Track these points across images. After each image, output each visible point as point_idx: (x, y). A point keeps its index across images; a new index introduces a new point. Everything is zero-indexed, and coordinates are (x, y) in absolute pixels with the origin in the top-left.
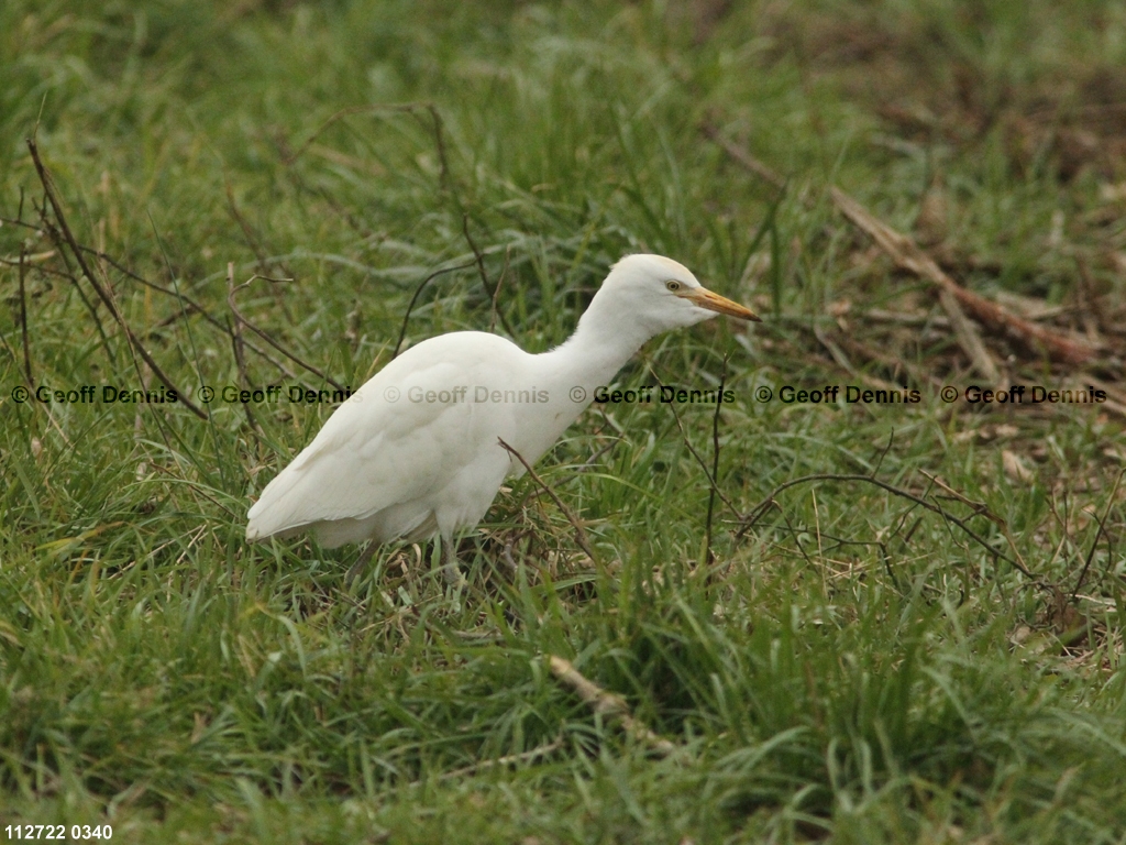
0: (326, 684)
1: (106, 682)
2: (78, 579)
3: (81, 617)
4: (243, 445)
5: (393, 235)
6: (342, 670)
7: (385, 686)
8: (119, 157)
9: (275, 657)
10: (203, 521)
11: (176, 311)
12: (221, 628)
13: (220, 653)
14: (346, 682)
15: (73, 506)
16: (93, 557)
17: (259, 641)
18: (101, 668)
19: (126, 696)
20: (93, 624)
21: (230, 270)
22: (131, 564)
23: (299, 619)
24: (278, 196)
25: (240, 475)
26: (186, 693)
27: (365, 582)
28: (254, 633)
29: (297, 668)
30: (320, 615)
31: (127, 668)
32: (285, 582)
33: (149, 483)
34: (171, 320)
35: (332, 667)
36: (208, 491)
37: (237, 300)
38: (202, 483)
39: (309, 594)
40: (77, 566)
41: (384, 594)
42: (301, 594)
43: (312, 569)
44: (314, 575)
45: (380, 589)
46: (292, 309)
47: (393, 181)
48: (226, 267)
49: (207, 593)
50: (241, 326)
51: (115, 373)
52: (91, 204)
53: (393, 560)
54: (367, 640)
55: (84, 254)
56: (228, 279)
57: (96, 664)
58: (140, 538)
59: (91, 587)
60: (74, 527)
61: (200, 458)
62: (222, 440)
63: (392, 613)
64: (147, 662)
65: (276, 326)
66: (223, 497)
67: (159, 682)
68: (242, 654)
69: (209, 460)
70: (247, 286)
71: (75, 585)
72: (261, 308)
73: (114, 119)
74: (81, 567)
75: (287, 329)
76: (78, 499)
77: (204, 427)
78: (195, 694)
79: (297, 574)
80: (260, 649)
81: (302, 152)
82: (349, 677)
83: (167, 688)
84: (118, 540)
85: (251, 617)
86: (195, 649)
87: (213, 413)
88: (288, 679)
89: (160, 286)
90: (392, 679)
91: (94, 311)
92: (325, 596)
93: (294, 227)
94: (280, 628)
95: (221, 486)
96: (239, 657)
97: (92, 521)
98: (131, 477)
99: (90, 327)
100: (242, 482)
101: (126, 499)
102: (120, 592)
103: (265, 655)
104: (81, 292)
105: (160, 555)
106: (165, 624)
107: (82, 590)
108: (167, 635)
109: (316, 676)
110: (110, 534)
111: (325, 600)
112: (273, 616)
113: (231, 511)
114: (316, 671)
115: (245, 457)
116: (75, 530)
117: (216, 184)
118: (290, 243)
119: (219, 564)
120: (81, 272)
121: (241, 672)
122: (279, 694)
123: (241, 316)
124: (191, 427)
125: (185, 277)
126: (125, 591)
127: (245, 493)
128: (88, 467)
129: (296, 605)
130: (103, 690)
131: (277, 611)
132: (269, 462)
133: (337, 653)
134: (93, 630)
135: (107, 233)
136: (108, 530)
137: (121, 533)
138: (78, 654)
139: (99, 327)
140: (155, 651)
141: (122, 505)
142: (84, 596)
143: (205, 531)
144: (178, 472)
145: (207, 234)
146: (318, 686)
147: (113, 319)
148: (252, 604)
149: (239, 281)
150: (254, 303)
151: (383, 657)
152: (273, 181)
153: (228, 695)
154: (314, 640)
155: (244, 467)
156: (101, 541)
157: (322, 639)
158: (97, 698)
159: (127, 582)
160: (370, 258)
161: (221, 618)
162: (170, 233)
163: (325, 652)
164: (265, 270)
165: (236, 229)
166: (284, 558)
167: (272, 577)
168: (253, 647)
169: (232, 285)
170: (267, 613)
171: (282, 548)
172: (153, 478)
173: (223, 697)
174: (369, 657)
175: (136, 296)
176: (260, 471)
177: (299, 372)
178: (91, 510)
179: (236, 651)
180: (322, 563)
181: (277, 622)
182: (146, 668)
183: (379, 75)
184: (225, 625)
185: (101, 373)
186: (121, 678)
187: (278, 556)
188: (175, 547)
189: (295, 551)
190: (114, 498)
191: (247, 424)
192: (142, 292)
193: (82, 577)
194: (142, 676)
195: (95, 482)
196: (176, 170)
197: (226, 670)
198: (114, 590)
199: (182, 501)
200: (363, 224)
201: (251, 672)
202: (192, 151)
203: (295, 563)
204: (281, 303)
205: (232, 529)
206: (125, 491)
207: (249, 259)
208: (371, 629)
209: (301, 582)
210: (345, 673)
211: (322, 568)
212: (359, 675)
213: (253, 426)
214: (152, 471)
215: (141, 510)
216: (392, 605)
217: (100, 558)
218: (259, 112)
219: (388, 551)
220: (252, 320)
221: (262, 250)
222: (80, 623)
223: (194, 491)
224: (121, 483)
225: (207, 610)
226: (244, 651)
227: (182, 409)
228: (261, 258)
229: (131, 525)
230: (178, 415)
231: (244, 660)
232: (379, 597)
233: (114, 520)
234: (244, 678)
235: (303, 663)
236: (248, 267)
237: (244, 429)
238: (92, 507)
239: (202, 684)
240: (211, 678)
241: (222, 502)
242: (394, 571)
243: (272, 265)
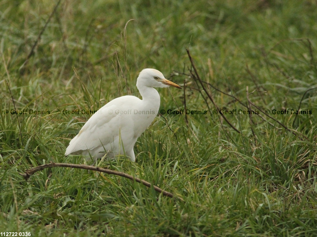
0: (277, 213)
1: (210, 212)
2: (202, 181)
3: (202, 193)
4: (251, 141)
5: (296, 78)
6: (282, 209)
7: (294, 214)
8: (213, 54)
9: (261, 205)
10: (239, 164)
11: (231, 101)
12: (245, 196)
13: (244, 204)
14: (282, 213)
15: (200, 159)
16: (206, 175)
17: (256, 200)
18: (209, 208)
19: (216, 216)
20: (206, 195)
21: (247, 88)
22: (217, 177)
23: (268, 194)
24: (261, 66)
25: (250, 150)
26: (234, 216)
27: (288, 183)
28: (255, 198)
29: (268, 208)
30: (274, 192)
31: (216, 208)
32: (264, 182)
33: (223, 152)
34: (229, 103)
35: (278, 208)
36: (241, 155)
37: (249, 98)
38: (239, 152)
39: (271, 186)
40: (201, 177)
41: (294, 186)
42: (268, 186)
43: (272, 178)
44: (272, 180)
45: (292, 185)
46: (266, 100)
47: (296, 61)
48: (246, 87)
49: (240, 186)
50: (251, 105)
51: (212, 119)
52: (205, 68)
53: (296, 176)
54: (289, 200)
55: (203, 83)
56: (247, 91)
57: (207, 207)
58: (220, 168)
59: (205, 184)
60: (200, 166)
61: (238, 145)
62: (245, 139)
63: (297, 192)
64: (222, 206)
65: (260, 105)
66: (245, 157)
67: (226, 213)
68: (251, 204)
69: (241, 145)
70: (253, 93)
71: (201, 183)
72: (257, 100)
73: (212, 43)
74: (202, 178)
75: (264, 106)
76: (201, 157)
77: (239, 136)
78: (237, 216)
79: (268, 180)
80: (256, 202)
81: (269, 53)
82: (283, 211)
83: (229, 214)
84: (214, 169)
85: (254, 193)
86: (237, 202)
87: (242, 131)
88: (265, 212)
89: (226, 93)
90: (297, 212)
91: (206, 100)
92: (276, 187)
93: (266, 75)
94: (262, 196)
95: (244, 153)
96: (250, 205)
97: (206, 164)
98: (217, 151)
99: (205, 105)
100: (251, 152)
101: (216, 157)
102: (214, 185)
103: (258, 204)
104: (202, 95)
105: (226, 174)
106: (228, 195)
107: (203, 184)
108: (228, 198)
109: (273, 211)
110: (211, 168)
111: (276, 188)
112: (260, 193)
113: (248, 161)
114: (273, 210)
115: (252, 145)
116: (200, 167)
117: (242, 62)
118: (265, 80)
119: (244, 177)
120: (202, 89)
121: (251, 209)
122: (262, 216)
123: (251, 102)
124: (235, 136)
125: (234, 90)
126: (215, 185)
127: (252, 156)
128: (204, 147)
129: (267, 190)
130: (209, 215)
131: (262, 191)
132: (259, 146)
133: (280, 204)
134: (206, 197)
135: (210, 77)
136: (210, 166)
137: (214, 167)
138: (202, 204)
139: (208, 105)
140: (225, 203)
141: (215, 159)
142: (203, 187)
143: (240, 167)
144: (231, 149)
145: (240, 77)
146: (274, 214)
147: (212, 103)
148: (254, 189)
149: (250, 92)
150: (254, 98)
151: (294, 205)
152: (259, 61)
153: (247, 217)
154: (273, 200)
155: (251, 148)
156: (208, 169)
157: (275, 199)
158: (207, 217)
159: (216, 182)
160: (289, 85)
161: (245, 193)
162: (229, 77)
163: (276, 204)
164: (258, 88)
165: (249, 76)
166: (264, 175)
167: (260, 181)
168: (254, 202)
169: (248, 93)
170: (259, 192)
171: (263, 172)
172: (224, 151)
173: (245, 217)
174: (289, 205)
175: (219, 96)
176: (256, 149)
177: (268, 119)
178: (205, 160)
179: (249, 203)
180: (275, 177)
181: (261, 195)
182: (222, 208)
183: (292, 30)
184: (246, 195)
185: (208, 119)
186: (215, 211)
187: (262, 174)
188: (230, 172)
189: (267, 173)
190: (212, 157)
191: (252, 135)
192: (220, 95)
193: (203, 181)
194: (221, 211)
195: (206, 152)
196: (230, 58)
197: (246, 209)
198: (212, 185)
199: (233, 158)
200: (287, 75)
201: (254, 210)
202: (235, 52)
203: (267, 177)
204: (263, 99)
205: (248, 166)
206: (216, 155)
207: (253, 85)
208: (290, 197)
209: (269, 182)
210: (282, 210)
211: (275, 178)
212: (286, 211)
213: (254, 135)
214: (223, 149)
215: (220, 160)
216: (296, 190)
217: (208, 175)
218: (255, 41)
219: (295, 173)
220: (254, 103)
221: (257, 82)
222: (202, 194)
223: (236, 155)
224: (214, 152)
225: (241, 190)
226: (252, 203)
227: (233, 130)
228: (256, 85)
229: (217, 165)
230: (231, 132)
231: (252, 206)
232: (292, 187)
233: (212, 163)
234: (252, 212)
235: (269, 206)
236: (252, 87)
237: (251, 136)
238: (205, 159)
239: (239, 213)
240: (242, 211)
241: (245, 158)
242: (297, 179)
243: (260, 87)
